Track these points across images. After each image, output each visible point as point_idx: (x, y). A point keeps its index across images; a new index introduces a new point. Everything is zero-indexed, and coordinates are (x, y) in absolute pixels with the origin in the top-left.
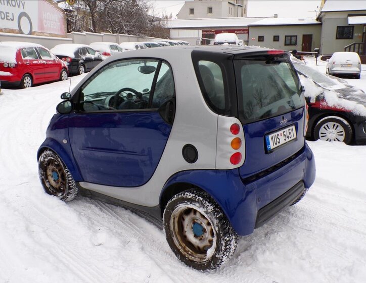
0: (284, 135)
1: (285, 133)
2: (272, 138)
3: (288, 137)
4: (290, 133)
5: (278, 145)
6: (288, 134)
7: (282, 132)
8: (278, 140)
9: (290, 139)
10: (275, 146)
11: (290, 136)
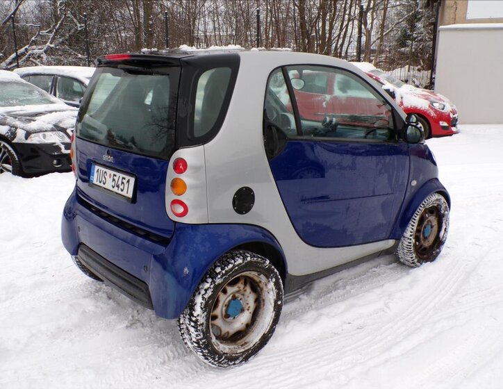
0: (114, 180)
1: (116, 178)
2: (98, 171)
3: (118, 186)
4: (123, 183)
5: (102, 185)
6: (120, 183)
7: (113, 173)
8: (104, 179)
9: (120, 192)
10: (98, 183)
11: (121, 187)
